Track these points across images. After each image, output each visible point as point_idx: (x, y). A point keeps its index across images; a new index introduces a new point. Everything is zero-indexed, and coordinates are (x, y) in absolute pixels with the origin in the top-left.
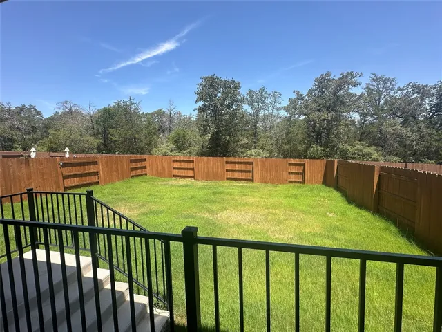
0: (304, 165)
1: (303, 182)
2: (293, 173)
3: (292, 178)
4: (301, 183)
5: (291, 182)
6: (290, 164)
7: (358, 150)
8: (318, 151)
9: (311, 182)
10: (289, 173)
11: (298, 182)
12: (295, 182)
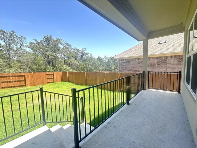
0: (53, 74)
1: (54, 82)
2: (48, 79)
3: (48, 81)
4: (52, 82)
5: (48, 83)
6: (47, 75)
7: (65, 68)
8: (51, 69)
9: (57, 81)
10: (47, 79)
11: (51, 82)
12: (50, 83)
